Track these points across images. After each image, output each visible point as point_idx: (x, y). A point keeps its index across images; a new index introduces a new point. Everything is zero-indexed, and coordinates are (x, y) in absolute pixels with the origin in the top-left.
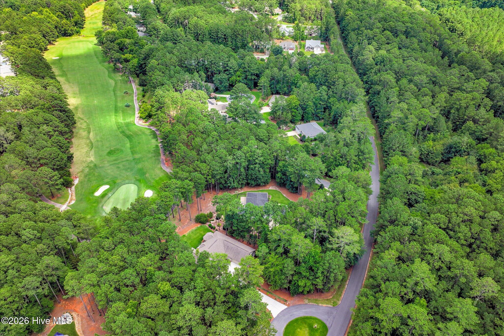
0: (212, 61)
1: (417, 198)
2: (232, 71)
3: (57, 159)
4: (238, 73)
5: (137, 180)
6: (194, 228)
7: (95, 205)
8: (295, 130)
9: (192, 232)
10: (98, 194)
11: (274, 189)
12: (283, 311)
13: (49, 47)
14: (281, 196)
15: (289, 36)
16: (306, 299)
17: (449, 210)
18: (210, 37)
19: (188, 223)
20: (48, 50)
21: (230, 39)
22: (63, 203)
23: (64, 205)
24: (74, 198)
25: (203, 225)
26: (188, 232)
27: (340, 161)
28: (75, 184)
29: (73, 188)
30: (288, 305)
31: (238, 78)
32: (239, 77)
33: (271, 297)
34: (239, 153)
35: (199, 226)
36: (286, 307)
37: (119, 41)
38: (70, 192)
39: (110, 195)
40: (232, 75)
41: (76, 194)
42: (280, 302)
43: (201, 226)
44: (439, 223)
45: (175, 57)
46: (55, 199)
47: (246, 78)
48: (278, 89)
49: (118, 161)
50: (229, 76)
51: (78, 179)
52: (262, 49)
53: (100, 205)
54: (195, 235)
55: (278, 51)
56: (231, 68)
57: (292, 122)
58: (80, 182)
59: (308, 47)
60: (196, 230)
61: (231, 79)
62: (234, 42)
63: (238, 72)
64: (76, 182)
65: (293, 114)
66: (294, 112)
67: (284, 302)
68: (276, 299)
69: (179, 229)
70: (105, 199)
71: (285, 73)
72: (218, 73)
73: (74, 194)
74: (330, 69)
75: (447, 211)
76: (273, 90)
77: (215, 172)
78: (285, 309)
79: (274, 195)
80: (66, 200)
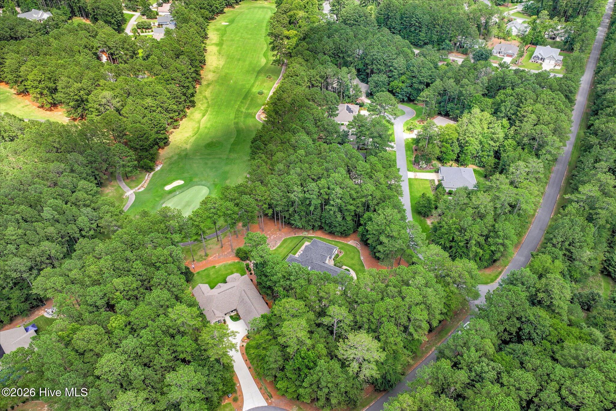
0: (374, 55)
1: (532, 331)
2: (395, 73)
3: (142, 139)
4: (403, 78)
5: (214, 184)
6: (230, 262)
7: (157, 199)
8: (438, 172)
9: (225, 266)
10: (168, 188)
11: (354, 245)
12: (258, 408)
13: (226, 10)
14: (356, 257)
15: (517, 36)
16: (297, 406)
17: (551, 376)
18: (402, 23)
19: (228, 253)
20: (225, 13)
21: (424, 29)
22: (131, 188)
23: (132, 189)
24: (146, 186)
25: (241, 261)
26: (221, 264)
27: (455, 236)
28: (156, 170)
29: (153, 173)
30: (270, 404)
31: (401, 84)
32: (403, 82)
33: (257, 383)
34: (312, 185)
35: (236, 261)
36: (267, 405)
37: (291, 13)
38: (146, 178)
39: (177, 193)
40: (395, 79)
41: (150, 181)
42: (263, 394)
43: (239, 262)
44: (519, 389)
45: (331, 44)
46: (128, 181)
47: (411, 86)
48: (448, 110)
49: (211, 157)
50: (391, 79)
51: (162, 165)
52: (467, 49)
53: (162, 202)
54: (226, 270)
55: (482, 55)
56: (395, 69)
57: (439, 159)
58: (162, 170)
59: (535, 57)
60: (230, 265)
61: (392, 84)
62: (429, 34)
63: (403, 76)
64: (158, 168)
65: (444, 149)
66: (445, 147)
67: (268, 397)
68: (260, 389)
69: (215, 257)
70: (171, 195)
71: (461, 89)
72: (378, 72)
73: (148, 181)
74: (528, 97)
75: (548, 375)
76: (442, 109)
77: (275, 202)
78: (262, 407)
79: (348, 253)
80: (137, 186)
